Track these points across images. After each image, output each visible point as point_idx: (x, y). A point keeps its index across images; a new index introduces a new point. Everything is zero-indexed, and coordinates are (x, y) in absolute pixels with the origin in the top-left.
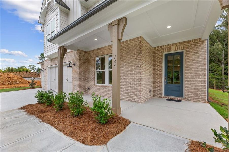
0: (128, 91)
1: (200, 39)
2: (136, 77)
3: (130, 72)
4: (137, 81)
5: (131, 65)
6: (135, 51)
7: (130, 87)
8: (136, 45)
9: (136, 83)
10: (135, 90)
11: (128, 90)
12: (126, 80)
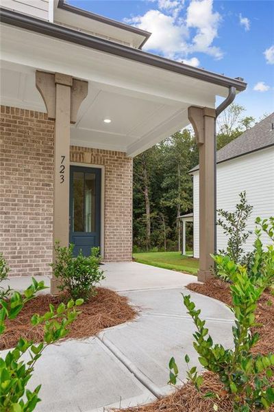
0: (16, 248)
1: (125, 154)
2: (41, 212)
3: (25, 196)
4: (45, 221)
5: (28, 179)
6: (38, 144)
7: (22, 238)
8: (43, 131)
9: (41, 225)
10: (39, 244)
11: (17, 246)
12: (10, 218)
